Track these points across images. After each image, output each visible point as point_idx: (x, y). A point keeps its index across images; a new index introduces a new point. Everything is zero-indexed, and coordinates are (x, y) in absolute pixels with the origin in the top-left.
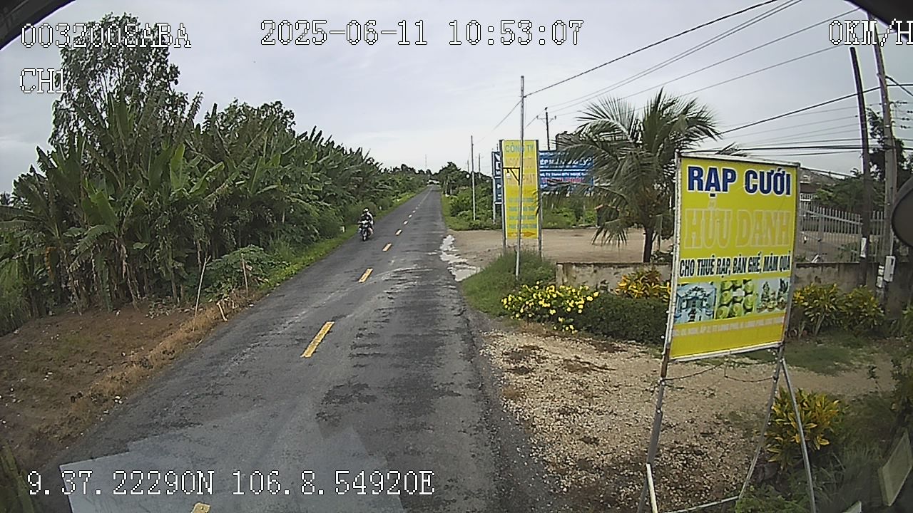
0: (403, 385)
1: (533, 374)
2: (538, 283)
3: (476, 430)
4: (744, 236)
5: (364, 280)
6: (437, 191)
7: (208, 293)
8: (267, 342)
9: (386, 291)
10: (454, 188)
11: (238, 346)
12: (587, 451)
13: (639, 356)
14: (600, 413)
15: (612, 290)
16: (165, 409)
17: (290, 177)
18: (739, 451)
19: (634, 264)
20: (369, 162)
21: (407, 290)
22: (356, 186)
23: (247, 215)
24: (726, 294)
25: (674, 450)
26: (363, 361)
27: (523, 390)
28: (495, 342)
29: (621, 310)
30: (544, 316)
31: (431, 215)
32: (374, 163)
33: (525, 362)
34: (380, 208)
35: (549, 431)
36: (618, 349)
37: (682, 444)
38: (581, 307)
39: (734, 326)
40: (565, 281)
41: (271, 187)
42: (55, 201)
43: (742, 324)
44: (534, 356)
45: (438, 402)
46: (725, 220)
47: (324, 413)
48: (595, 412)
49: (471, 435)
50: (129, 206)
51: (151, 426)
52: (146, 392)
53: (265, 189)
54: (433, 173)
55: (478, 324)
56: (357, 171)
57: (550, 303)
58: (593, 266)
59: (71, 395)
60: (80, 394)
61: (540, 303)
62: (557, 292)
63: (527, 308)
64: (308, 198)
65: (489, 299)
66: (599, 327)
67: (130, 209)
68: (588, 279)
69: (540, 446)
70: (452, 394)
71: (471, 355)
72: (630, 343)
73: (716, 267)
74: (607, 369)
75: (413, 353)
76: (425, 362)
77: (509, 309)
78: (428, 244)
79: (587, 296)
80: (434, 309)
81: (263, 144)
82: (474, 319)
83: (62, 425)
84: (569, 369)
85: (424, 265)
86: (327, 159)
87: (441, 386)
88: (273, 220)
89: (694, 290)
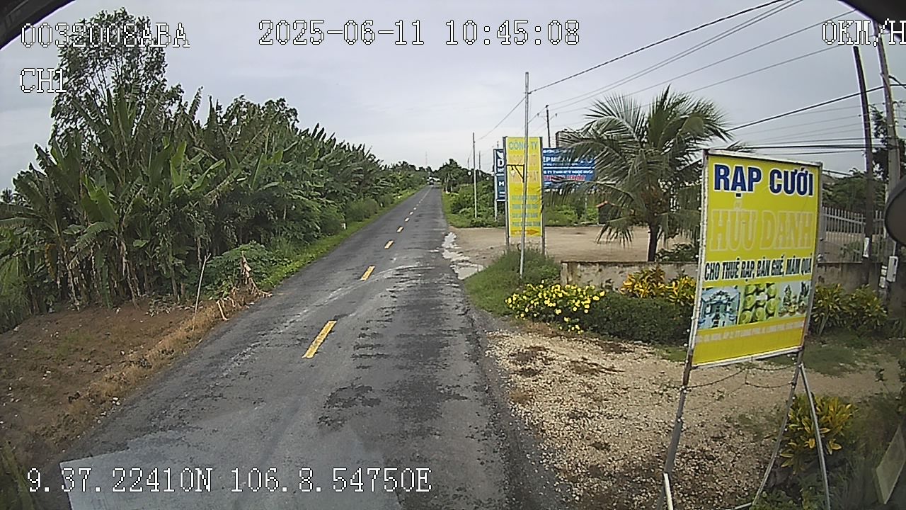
0: (407, 388)
1: (540, 376)
2: (543, 282)
3: (484, 435)
4: (768, 238)
5: (367, 277)
6: (438, 188)
7: (209, 290)
8: (267, 342)
9: (388, 290)
10: (454, 185)
11: (238, 346)
12: (599, 457)
13: (646, 357)
14: (609, 417)
15: (617, 289)
16: (164, 412)
17: (291, 174)
18: (750, 456)
19: (639, 263)
20: (370, 159)
21: (410, 289)
22: (357, 183)
23: (249, 212)
24: (750, 298)
25: (686, 455)
26: (366, 362)
27: (530, 393)
28: (500, 343)
29: (627, 309)
30: (550, 316)
31: (432, 212)
32: (376, 160)
33: (532, 364)
34: (382, 205)
35: (559, 436)
36: (625, 350)
37: (693, 449)
38: (587, 307)
39: (757, 331)
40: (570, 280)
41: (273, 184)
42: (54, 197)
43: (764, 329)
44: (540, 357)
45: (444, 405)
46: (751, 221)
47: (327, 418)
48: (605, 416)
49: (479, 440)
50: (129, 202)
51: (149, 430)
52: (144, 393)
53: (266, 186)
54: (433, 171)
55: (483, 324)
56: (358, 168)
57: (556, 302)
58: (598, 265)
59: (69, 395)
60: (78, 394)
61: (546, 302)
62: (562, 291)
63: (532, 307)
64: (310, 195)
65: (494, 298)
66: (605, 327)
67: (130, 205)
68: (592, 278)
69: (551, 453)
70: (458, 397)
71: (476, 356)
72: (637, 344)
73: (740, 270)
74: (616, 371)
75: (417, 354)
76: (430, 363)
77: (514, 308)
78: (430, 242)
79: (593, 296)
80: (438, 307)
81: (265, 141)
82: (478, 319)
83: (59, 427)
84: (577, 370)
85: (427, 263)
86: (330, 157)
87: (447, 389)
88: (274, 217)
89: (718, 294)
